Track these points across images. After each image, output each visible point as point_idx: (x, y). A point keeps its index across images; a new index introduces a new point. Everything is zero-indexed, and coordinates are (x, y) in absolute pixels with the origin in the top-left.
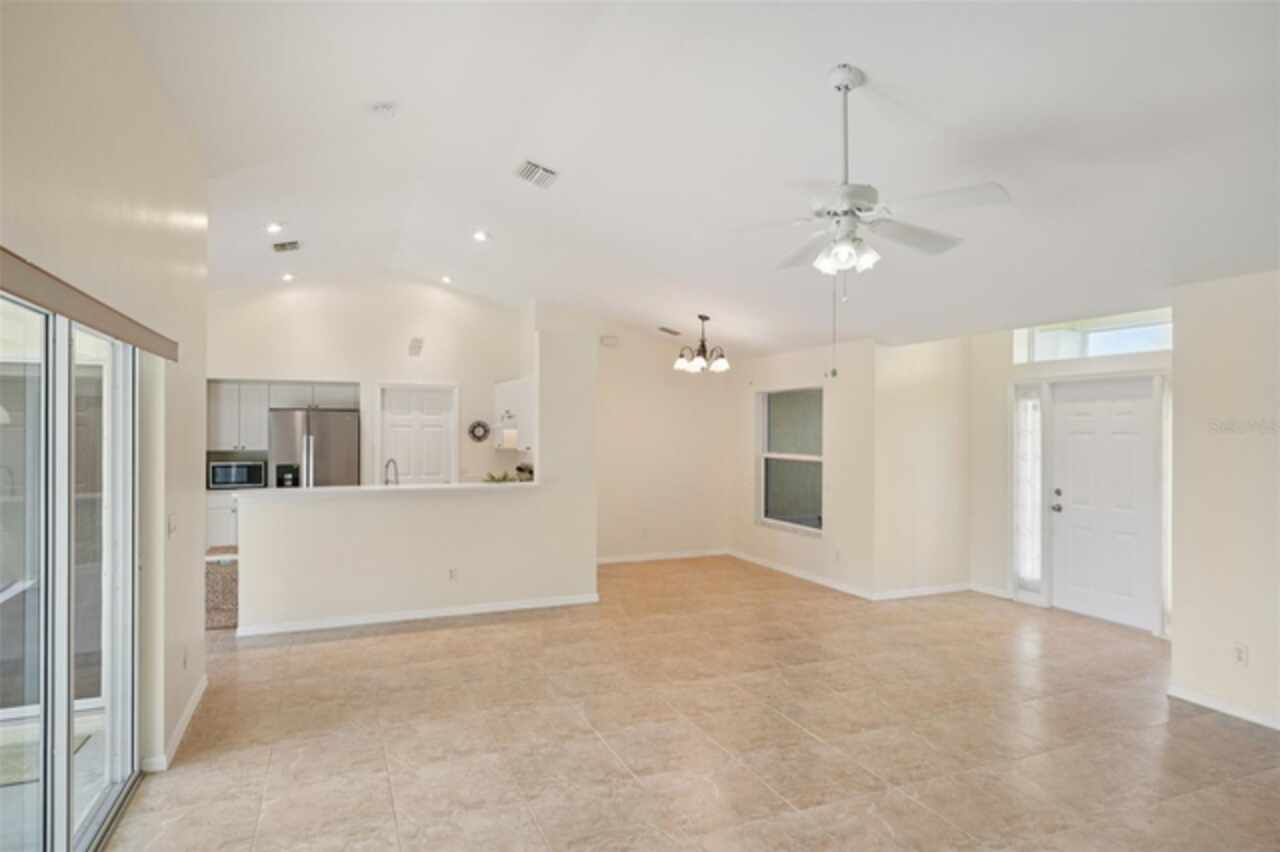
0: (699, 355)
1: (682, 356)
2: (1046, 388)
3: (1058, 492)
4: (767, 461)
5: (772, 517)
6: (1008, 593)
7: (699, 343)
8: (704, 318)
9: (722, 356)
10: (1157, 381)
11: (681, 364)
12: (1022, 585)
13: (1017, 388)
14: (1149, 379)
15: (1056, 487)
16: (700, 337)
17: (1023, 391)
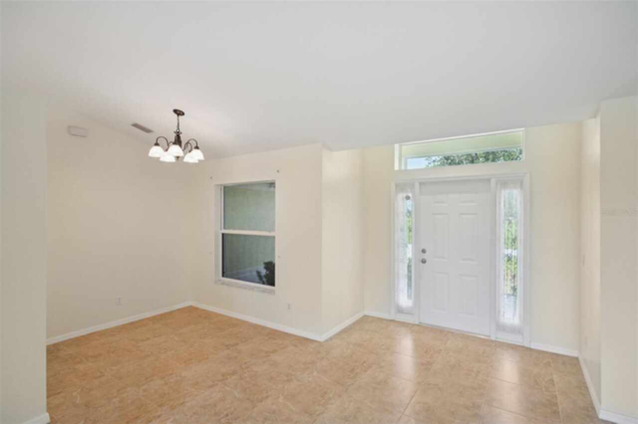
0: (175, 143)
1: (157, 144)
2: (417, 185)
3: (424, 251)
4: (223, 235)
5: (227, 277)
6: (392, 317)
7: (175, 135)
8: (179, 113)
9: (197, 148)
10: (493, 181)
11: (156, 152)
12: (400, 310)
13: (397, 186)
14: (489, 180)
15: (423, 247)
16: (175, 129)
17: (400, 187)
